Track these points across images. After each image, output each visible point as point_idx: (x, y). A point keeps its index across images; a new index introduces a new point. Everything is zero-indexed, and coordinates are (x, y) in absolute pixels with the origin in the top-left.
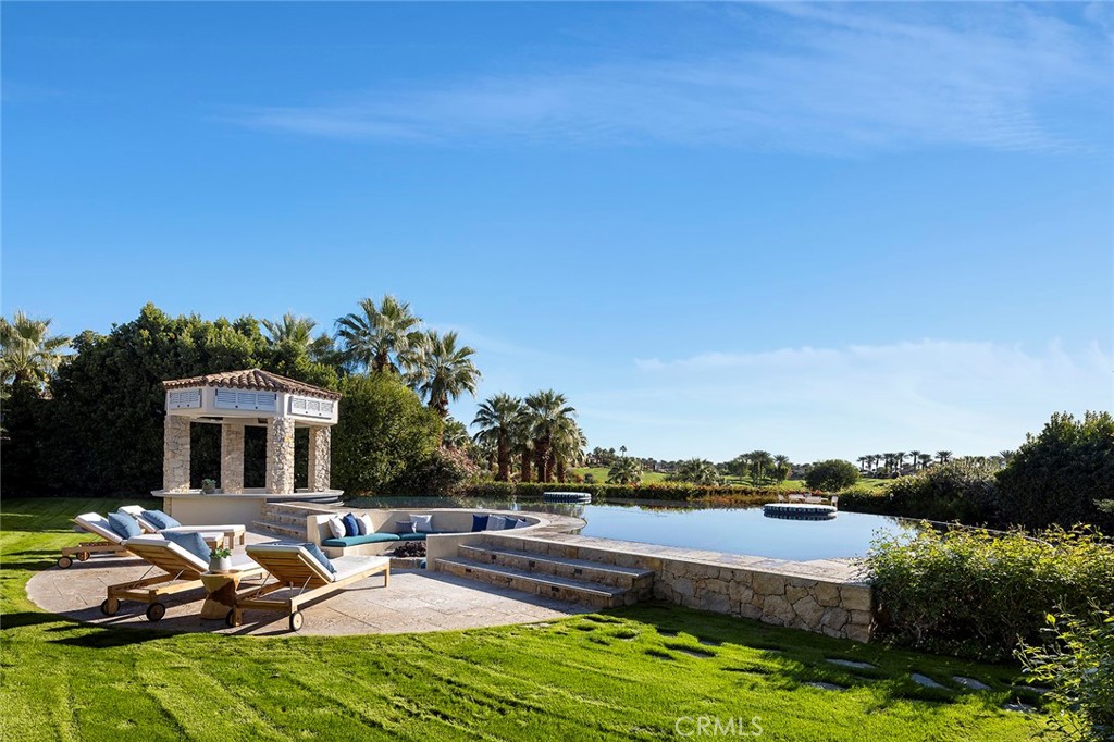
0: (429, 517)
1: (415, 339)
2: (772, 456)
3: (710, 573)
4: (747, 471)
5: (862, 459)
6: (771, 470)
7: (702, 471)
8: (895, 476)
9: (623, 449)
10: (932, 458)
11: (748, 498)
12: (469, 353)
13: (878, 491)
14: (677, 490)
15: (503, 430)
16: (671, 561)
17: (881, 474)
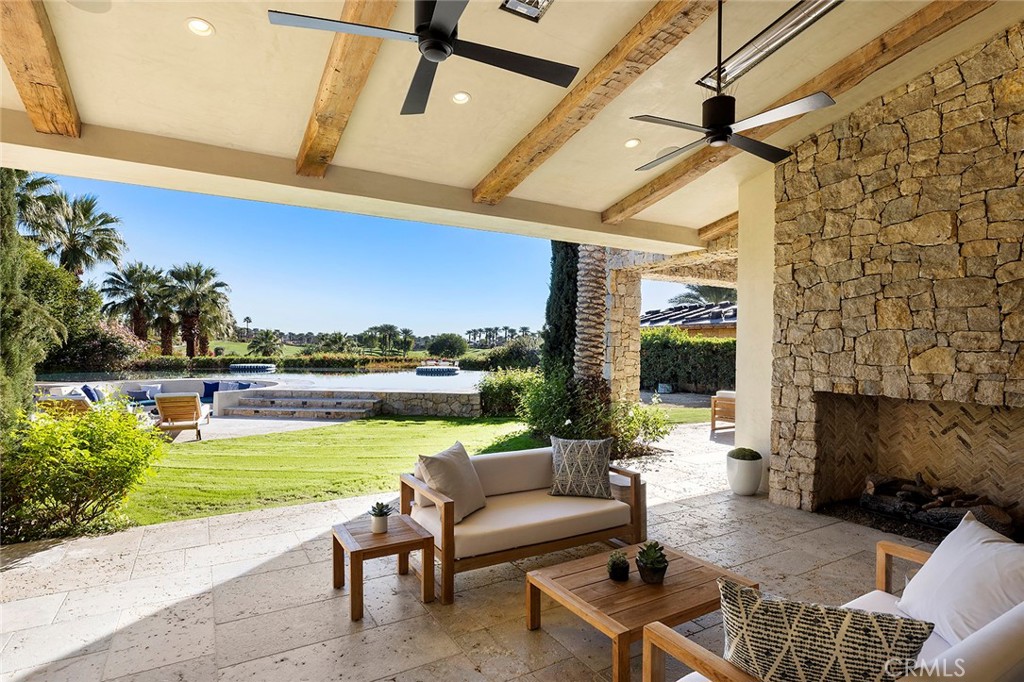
0: (159, 386)
1: (52, 202)
2: (399, 330)
3: (412, 397)
4: (377, 343)
5: (469, 332)
6: (397, 342)
7: (344, 344)
8: (492, 346)
9: (248, 320)
10: (517, 332)
11: (399, 365)
12: (112, 221)
13: (481, 358)
14: (347, 360)
15: (139, 299)
16: (392, 393)
17: (482, 346)
